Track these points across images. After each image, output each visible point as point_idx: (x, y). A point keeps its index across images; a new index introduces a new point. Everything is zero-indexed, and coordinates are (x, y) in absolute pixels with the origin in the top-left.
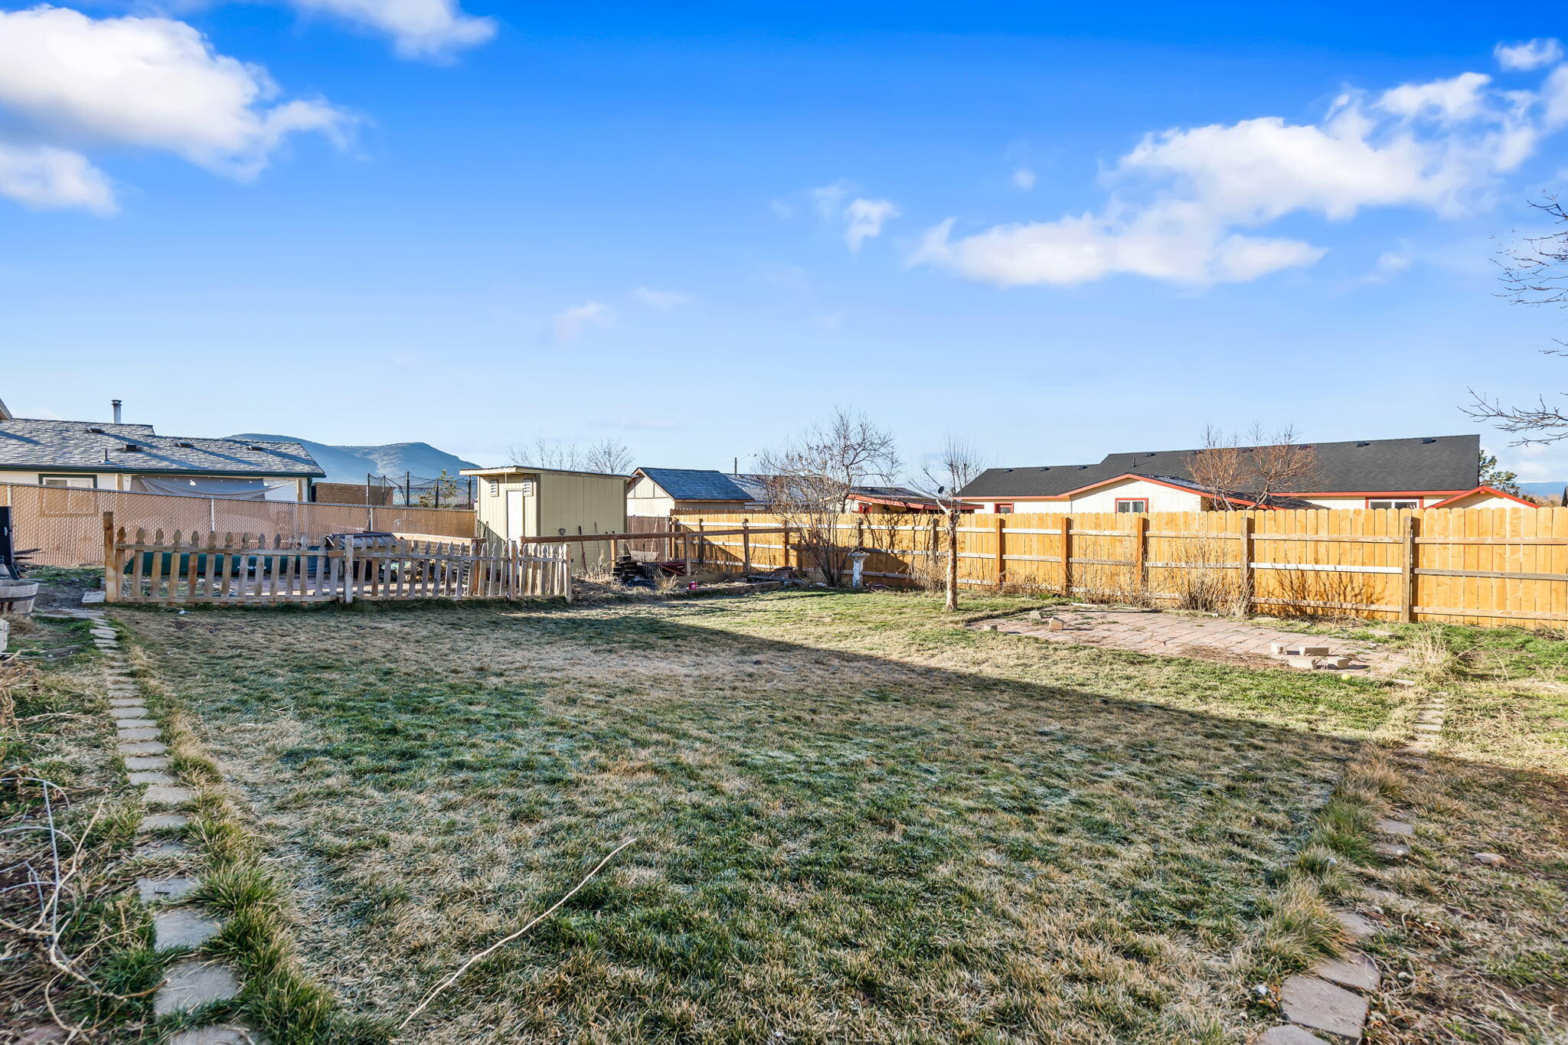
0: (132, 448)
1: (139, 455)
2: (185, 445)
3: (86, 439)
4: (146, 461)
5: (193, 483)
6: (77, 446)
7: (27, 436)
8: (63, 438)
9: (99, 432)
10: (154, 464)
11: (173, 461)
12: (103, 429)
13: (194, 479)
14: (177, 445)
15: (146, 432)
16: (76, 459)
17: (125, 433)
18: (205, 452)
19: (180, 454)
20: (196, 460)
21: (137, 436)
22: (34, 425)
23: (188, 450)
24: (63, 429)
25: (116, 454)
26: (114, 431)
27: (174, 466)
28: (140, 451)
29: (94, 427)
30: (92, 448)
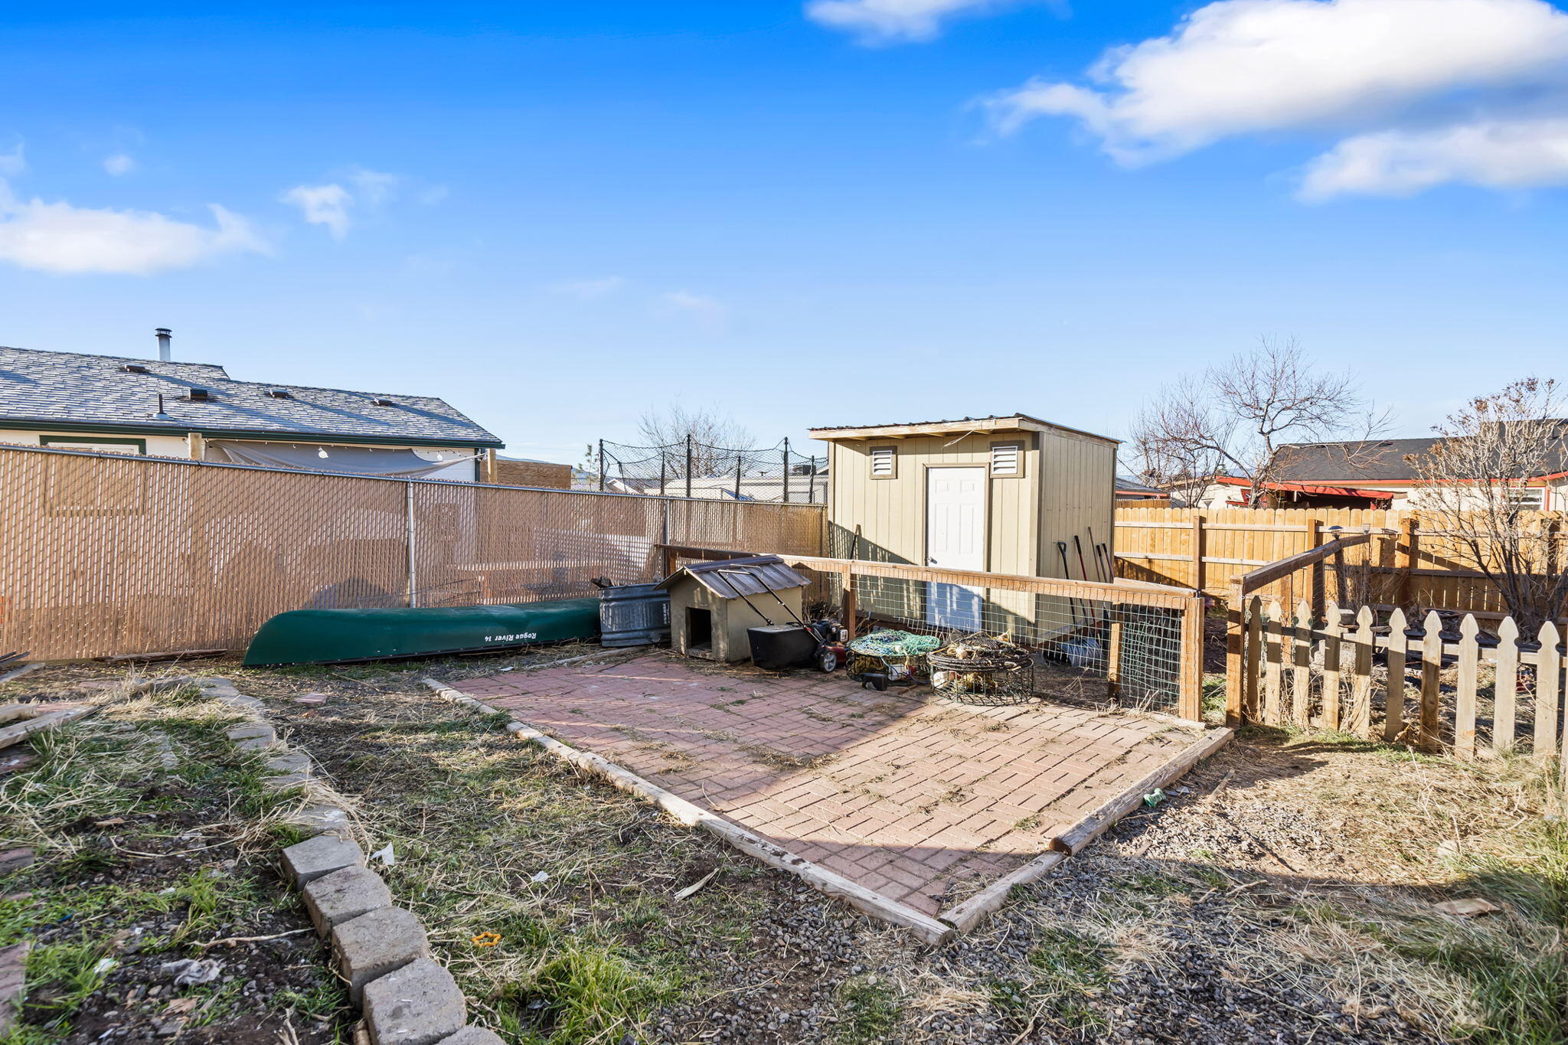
0: (200, 395)
1: (212, 407)
2: (278, 395)
3: (122, 381)
4: (227, 417)
5: (323, 454)
6: (107, 390)
7: (20, 372)
8: (84, 378)
9: (140, 371)
10: (240, 422)
11: (270, 418)
12: (148, 367)
13: (325, 448)
14: (268, 395)
15: (216, 375)
16: (107, 411)
17: (183, 374)
18: (314, 406)
19: (276, 407)
20: (304, 418)
21: (202, 380)
22: (34, 358)
23: (288, 403)
24: (82, 366)
25: (174, 404)
26: (164, 371)
27: (275, 427)
28: (213, 401)
29: (132, 364)
30: (133, 394)
